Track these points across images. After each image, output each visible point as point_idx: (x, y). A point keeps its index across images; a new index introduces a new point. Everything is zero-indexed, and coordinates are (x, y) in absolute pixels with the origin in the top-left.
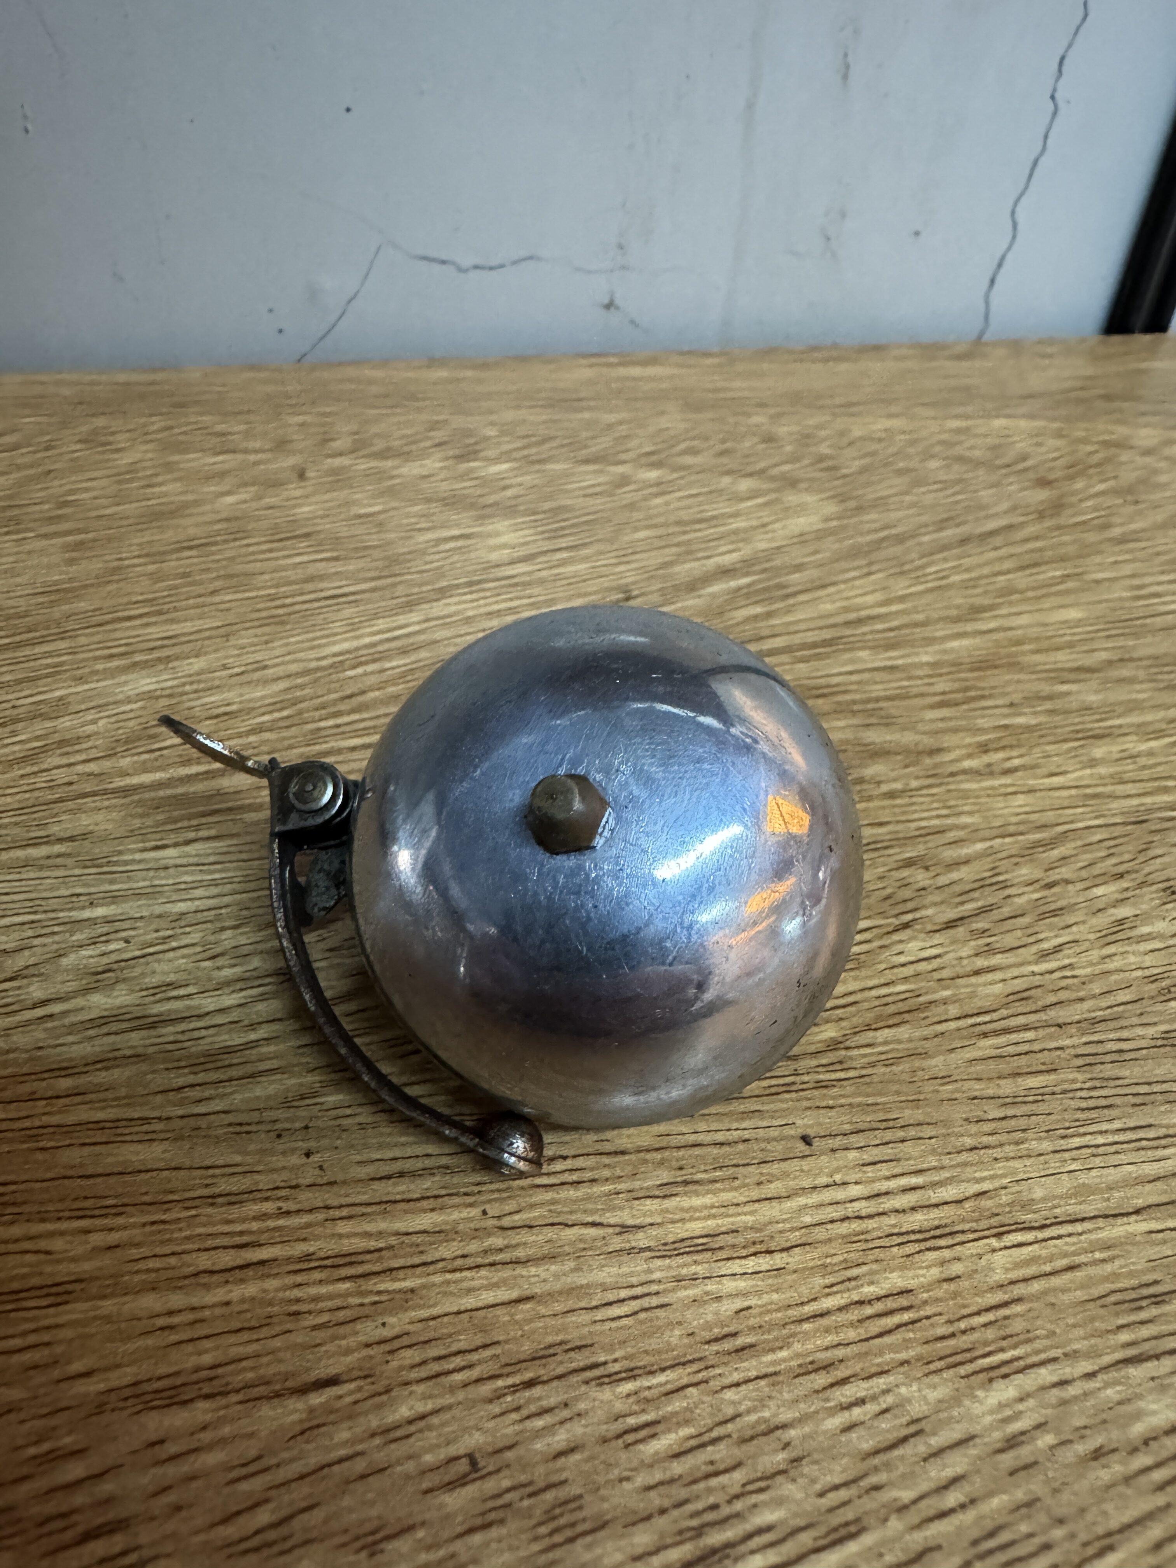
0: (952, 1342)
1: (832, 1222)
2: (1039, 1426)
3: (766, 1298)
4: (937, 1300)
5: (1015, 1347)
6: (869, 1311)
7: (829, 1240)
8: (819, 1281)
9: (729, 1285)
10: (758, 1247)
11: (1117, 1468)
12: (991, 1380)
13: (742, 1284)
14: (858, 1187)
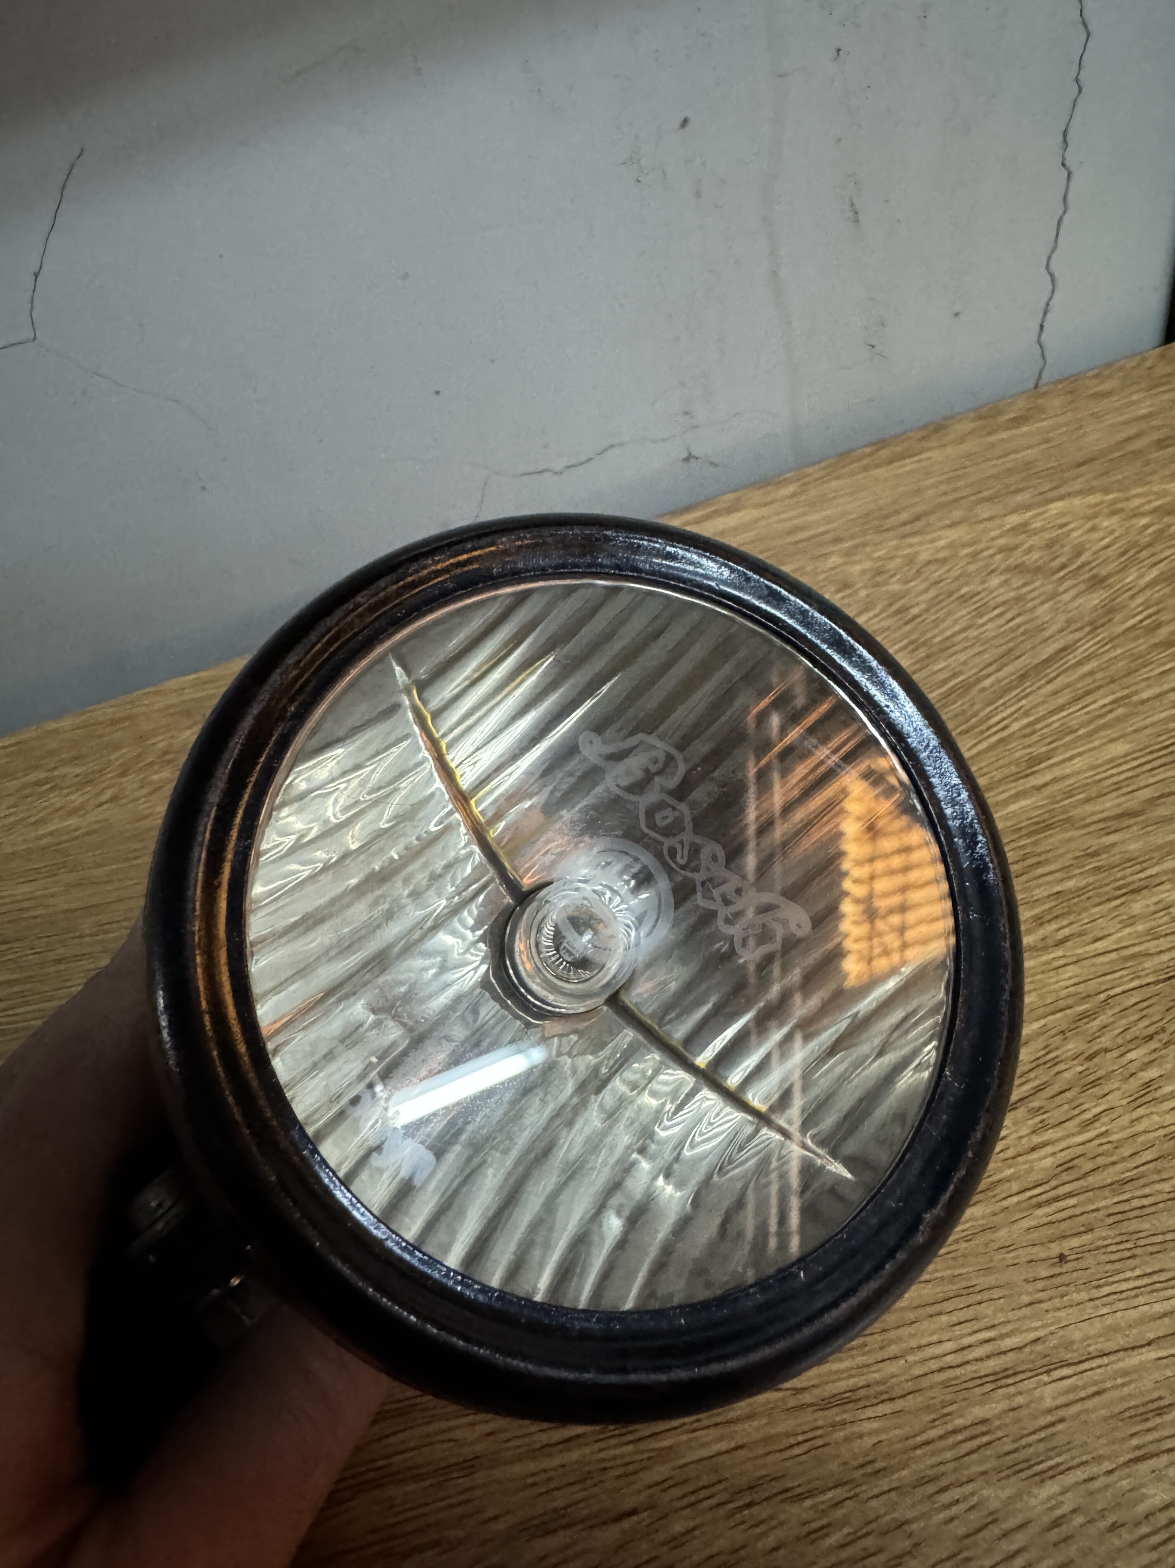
0: (1016, 1455)
1: (933, 1372)
2: (1074, 1511)
3: (892, 1434)
4: (1006, 1425)
5: (1060, 1455)
6: (959, 1437)
7: (931, 1387)
8: (927, 1418)
9: (867, 1426)
10: (885, 1396)
11: (1127, 1536)
12: (1043, 1481)
13: (875, 1425)
14: (951, 1343)
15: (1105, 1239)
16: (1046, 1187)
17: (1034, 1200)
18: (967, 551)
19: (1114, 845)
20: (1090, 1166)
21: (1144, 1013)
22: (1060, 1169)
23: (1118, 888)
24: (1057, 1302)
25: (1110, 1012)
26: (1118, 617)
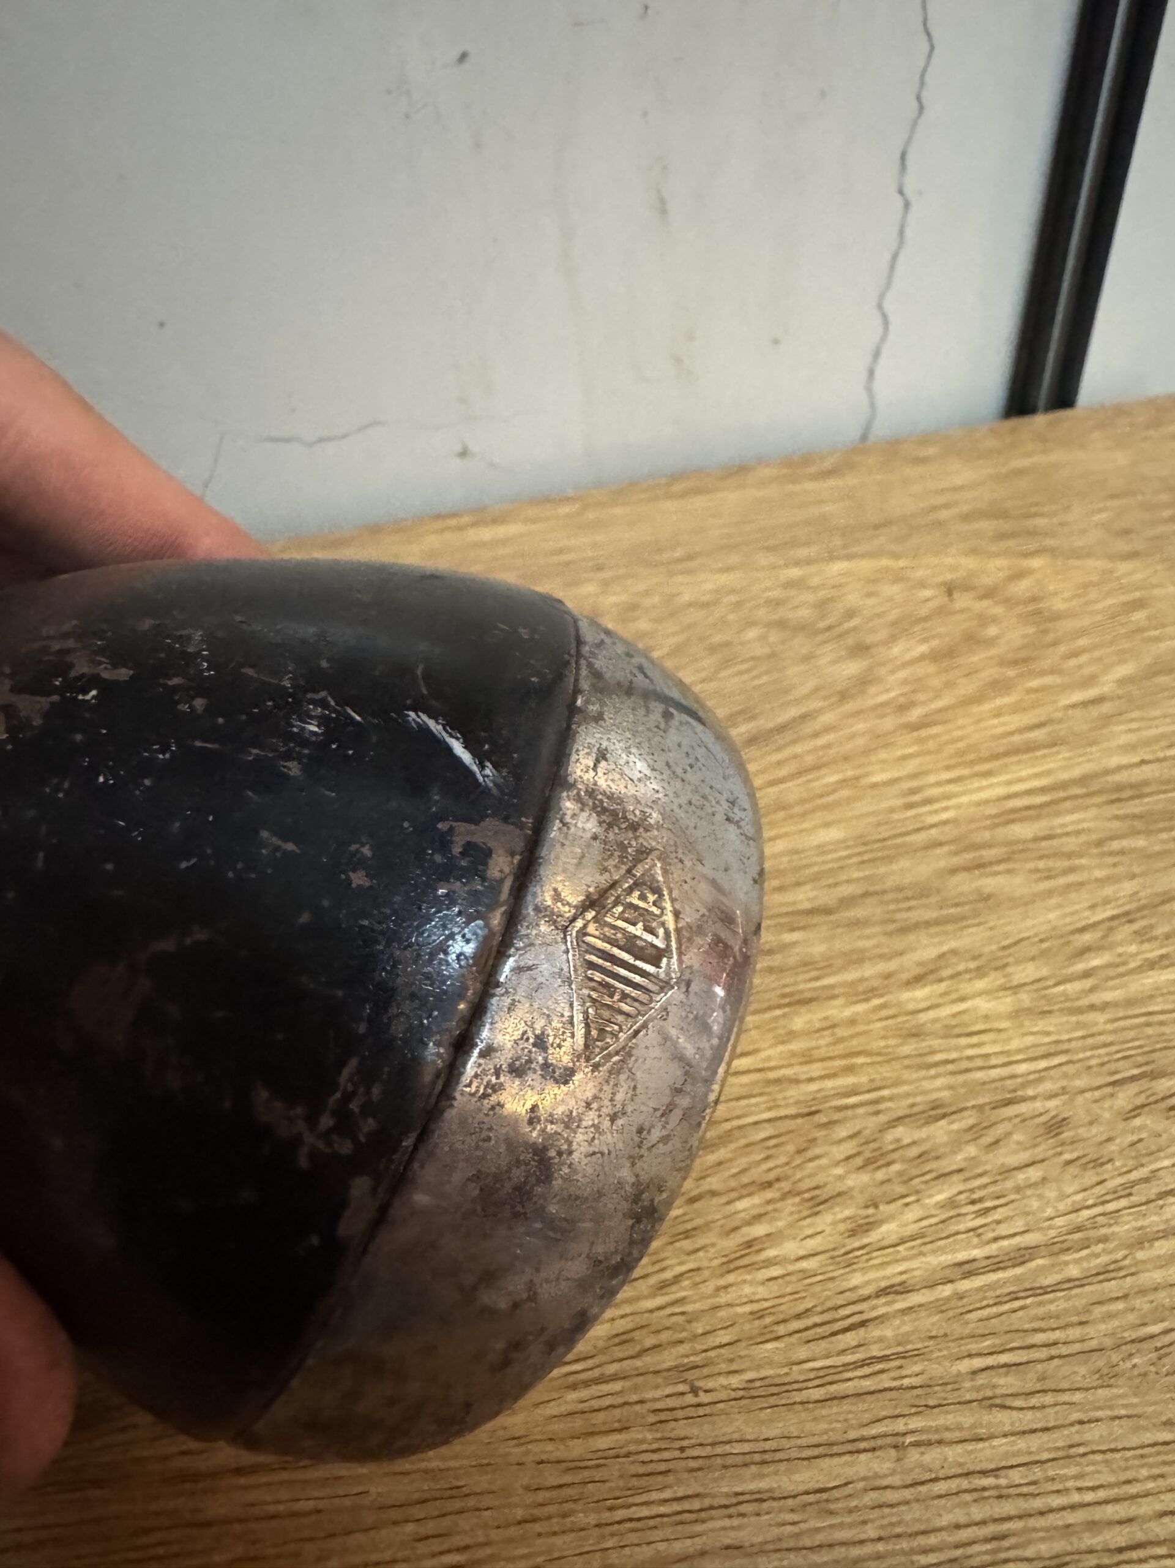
15: (642, 1441)
16: (590, 1363)
17: (572, 1379)
18: (733, 598)
19: (794, 944)
20: (649, 1342)
21: (770, 1152)
22: (617, 1340)
23: (784, 996)
24: (555, 1524)
25: (733, 1146)
26: (873, 690)
